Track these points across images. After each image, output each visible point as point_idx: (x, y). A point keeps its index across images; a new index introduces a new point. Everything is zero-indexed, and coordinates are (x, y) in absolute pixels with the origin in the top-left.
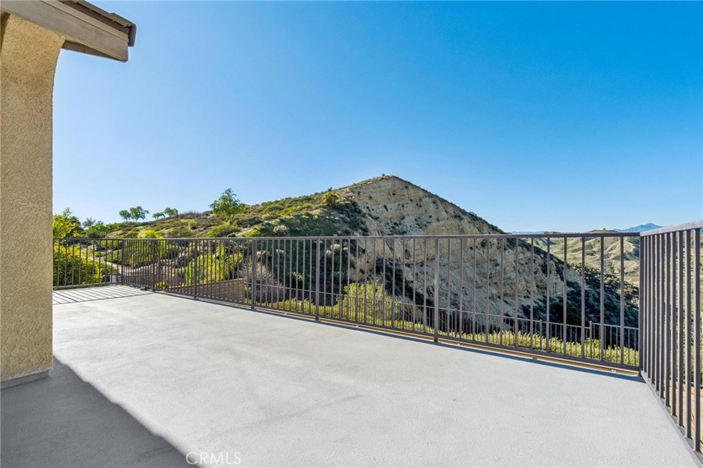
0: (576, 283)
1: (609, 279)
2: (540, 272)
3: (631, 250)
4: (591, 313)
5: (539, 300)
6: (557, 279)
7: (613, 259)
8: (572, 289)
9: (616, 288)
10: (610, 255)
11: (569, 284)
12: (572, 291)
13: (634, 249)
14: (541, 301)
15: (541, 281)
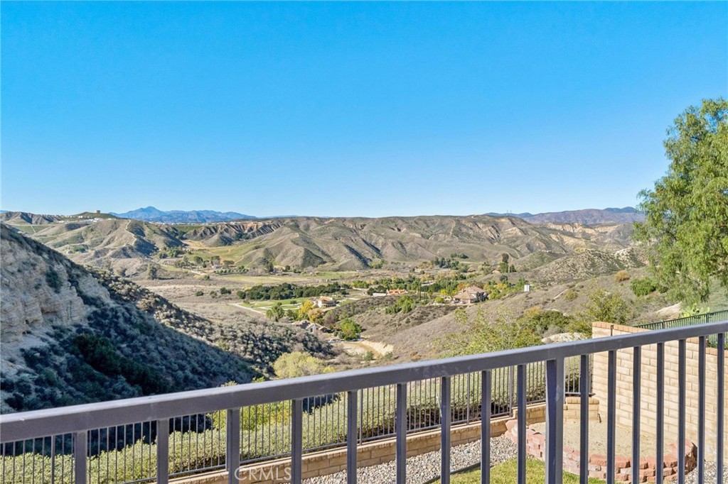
0: (99, 298)
1: (127, 286)
2: (45, 286)
3: (132, 244)
4: (122, 342)
5: (48, 334)
6: (72, 294)
7: (112, 256)
8: (94, 309)
9: (136, 299)
10: (108, 250)
11: (88, 301)
12: (95, 313)
13: (136, 242)
14: (51, 336)
15: (47, 301)
